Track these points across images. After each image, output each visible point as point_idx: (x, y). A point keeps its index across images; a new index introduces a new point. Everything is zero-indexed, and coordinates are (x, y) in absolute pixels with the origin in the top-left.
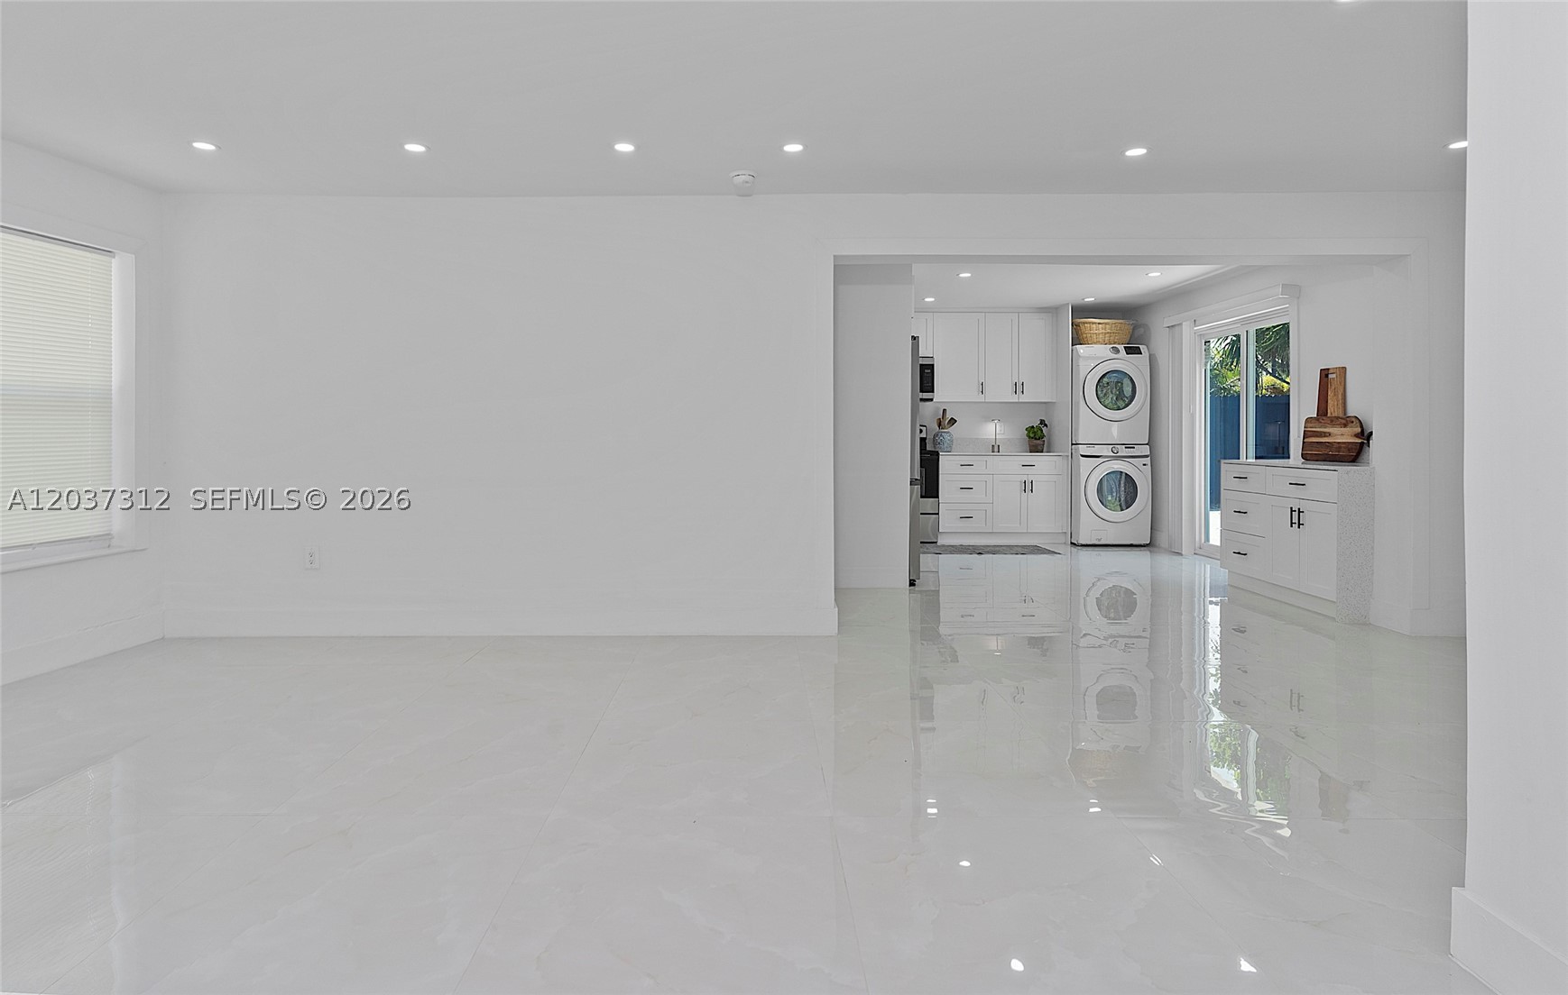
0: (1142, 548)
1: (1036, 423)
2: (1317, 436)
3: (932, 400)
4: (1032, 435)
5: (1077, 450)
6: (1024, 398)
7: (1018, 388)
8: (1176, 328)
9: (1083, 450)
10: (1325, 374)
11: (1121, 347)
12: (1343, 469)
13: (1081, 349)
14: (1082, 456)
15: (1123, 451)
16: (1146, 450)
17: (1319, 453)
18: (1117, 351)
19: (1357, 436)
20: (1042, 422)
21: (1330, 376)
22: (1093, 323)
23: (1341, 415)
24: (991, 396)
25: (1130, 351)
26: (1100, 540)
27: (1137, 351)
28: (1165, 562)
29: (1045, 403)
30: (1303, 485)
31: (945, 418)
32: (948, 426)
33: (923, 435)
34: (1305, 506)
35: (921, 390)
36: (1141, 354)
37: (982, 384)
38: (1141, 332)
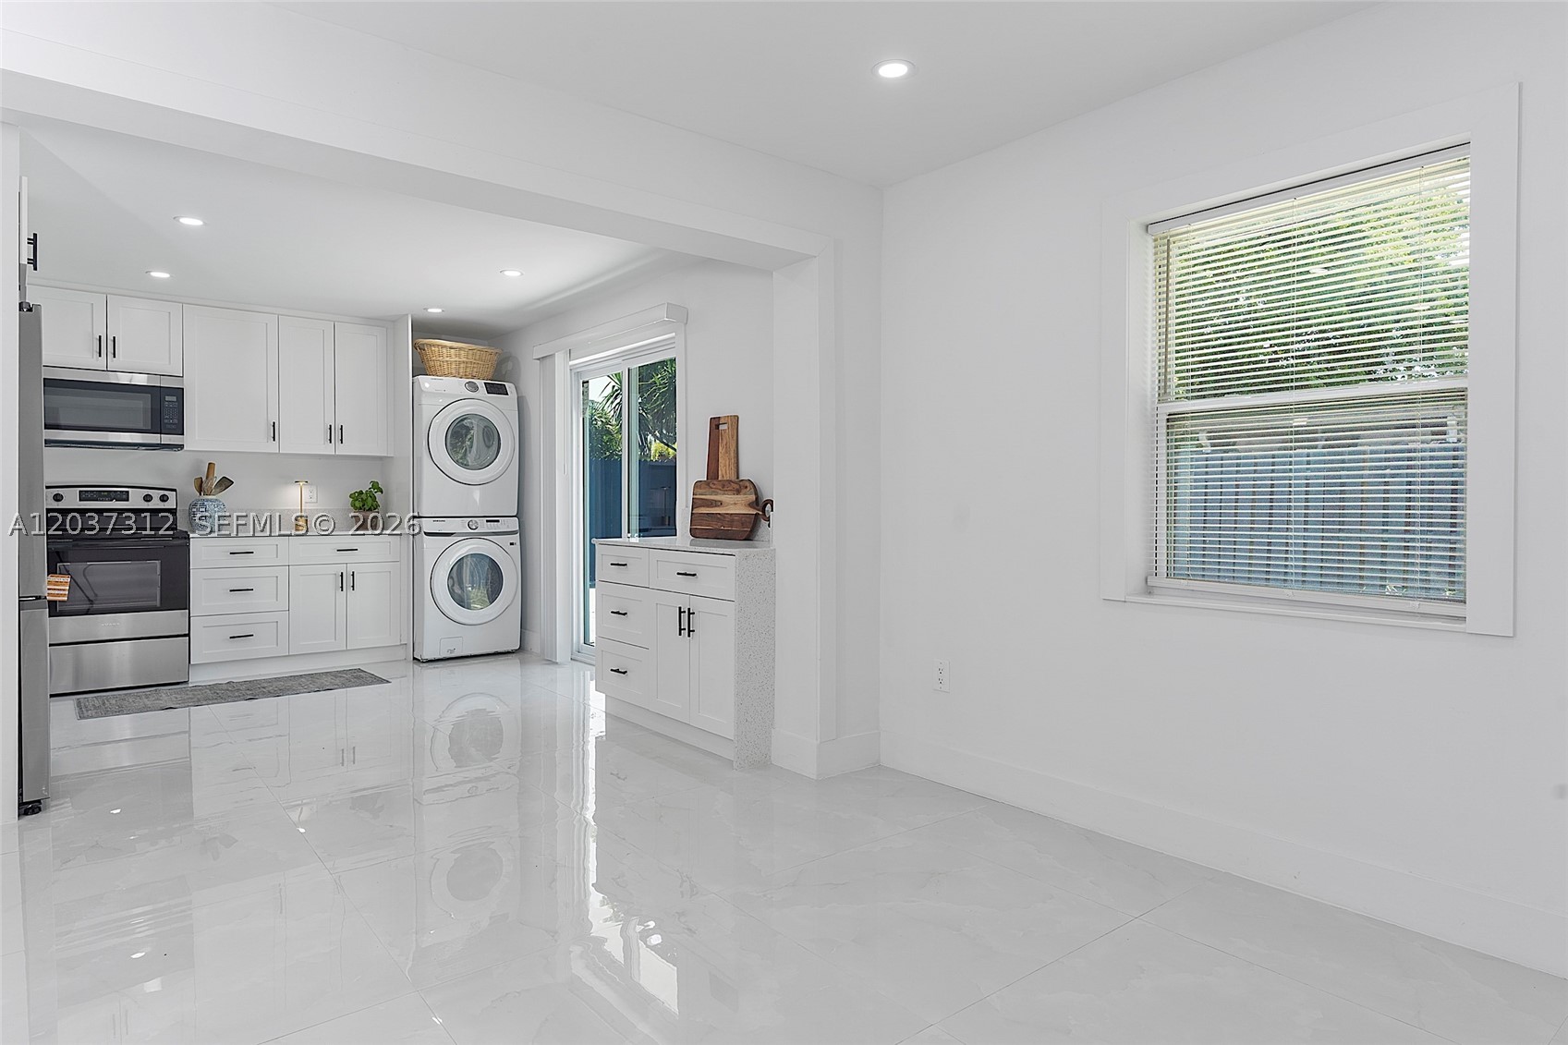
0: (510, 656)
1: (365, 487)
2: (708, 506)
3: (182, 447)
4: (358, 504)
5: (420, 525)
6: (343, 450)
8: (548, 360)
9: (428, 525)
10: (715, 423)
11: (480, 383)
12: (740, 551)
13: (426, 382)
14: (428, 534)
15: (484, 527)
17: (712, 529)
18: (475, 388)
19: (751, 505)
20: (375, 485)
21: (721, 427)
22: (443, 347)
23: (734, 478)
24: (289, 445)
25: (491, 389)
26: (452, 651)
27: (501, 390)
28: (538, 673)
29: (381, 458)
30: (695, 575)
31: (211, 477)
32: (218, 490)
33: (170, 504)
34: (695, 605)
35: (158, 429)
36: (507, 394)
37: (274, 426)
38: (510, 365)
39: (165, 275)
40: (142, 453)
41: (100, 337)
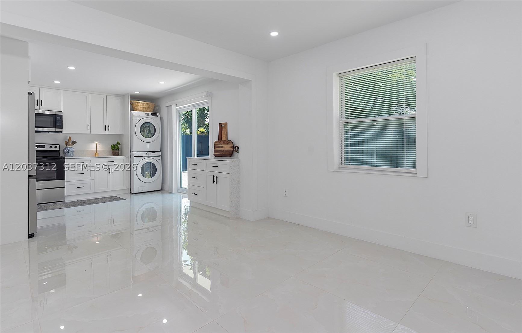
0: (159, 192)
1: (115, 143)
2: (219, 148)
3: (62, 132)
4: (113, 148)
5: (132, 154)
6: (109, 133)
7: (107, 128)
8: (170, 107)
9: (135, 154)
10: (221, 125)
11: (150, 113)
12: (230, 160)
13: (134, 113)
14: (135, 157)
15: (151, 154)
16: (159, 154)
17: (219, 154)
18: (148, 115)
19: (231, 147)
20: (118, 143)
21: (222, 126)
22: (139, 103)
23: (226, 140)
24: (94, 131)
25: (153, 115)
26: (142, 190)
28: (167, 196)
29: (120, 135)
30: (218, 167)
31: (70, 141)
32: (72, 145)
33: (58, 149)
34: (218, 175)
35: (55, 127)
36: (157, 116)
37: (89, 126)
38: (157, 108)
39: (58, 82)
40: (49, 134)
41: (37, 100)
